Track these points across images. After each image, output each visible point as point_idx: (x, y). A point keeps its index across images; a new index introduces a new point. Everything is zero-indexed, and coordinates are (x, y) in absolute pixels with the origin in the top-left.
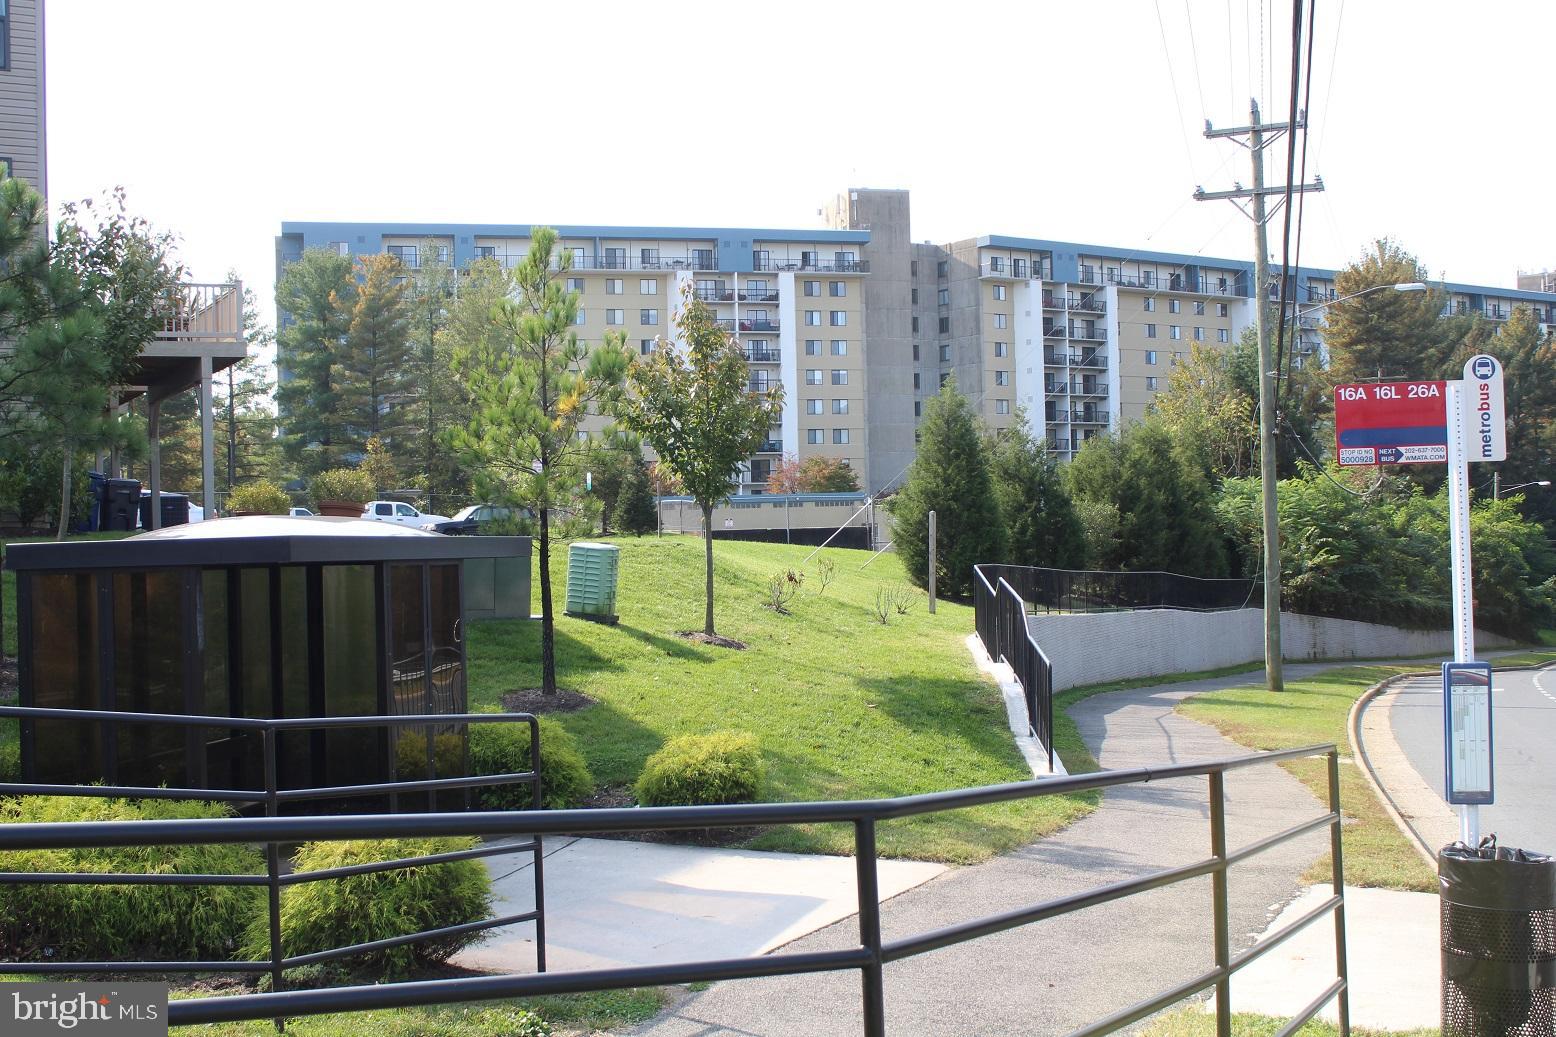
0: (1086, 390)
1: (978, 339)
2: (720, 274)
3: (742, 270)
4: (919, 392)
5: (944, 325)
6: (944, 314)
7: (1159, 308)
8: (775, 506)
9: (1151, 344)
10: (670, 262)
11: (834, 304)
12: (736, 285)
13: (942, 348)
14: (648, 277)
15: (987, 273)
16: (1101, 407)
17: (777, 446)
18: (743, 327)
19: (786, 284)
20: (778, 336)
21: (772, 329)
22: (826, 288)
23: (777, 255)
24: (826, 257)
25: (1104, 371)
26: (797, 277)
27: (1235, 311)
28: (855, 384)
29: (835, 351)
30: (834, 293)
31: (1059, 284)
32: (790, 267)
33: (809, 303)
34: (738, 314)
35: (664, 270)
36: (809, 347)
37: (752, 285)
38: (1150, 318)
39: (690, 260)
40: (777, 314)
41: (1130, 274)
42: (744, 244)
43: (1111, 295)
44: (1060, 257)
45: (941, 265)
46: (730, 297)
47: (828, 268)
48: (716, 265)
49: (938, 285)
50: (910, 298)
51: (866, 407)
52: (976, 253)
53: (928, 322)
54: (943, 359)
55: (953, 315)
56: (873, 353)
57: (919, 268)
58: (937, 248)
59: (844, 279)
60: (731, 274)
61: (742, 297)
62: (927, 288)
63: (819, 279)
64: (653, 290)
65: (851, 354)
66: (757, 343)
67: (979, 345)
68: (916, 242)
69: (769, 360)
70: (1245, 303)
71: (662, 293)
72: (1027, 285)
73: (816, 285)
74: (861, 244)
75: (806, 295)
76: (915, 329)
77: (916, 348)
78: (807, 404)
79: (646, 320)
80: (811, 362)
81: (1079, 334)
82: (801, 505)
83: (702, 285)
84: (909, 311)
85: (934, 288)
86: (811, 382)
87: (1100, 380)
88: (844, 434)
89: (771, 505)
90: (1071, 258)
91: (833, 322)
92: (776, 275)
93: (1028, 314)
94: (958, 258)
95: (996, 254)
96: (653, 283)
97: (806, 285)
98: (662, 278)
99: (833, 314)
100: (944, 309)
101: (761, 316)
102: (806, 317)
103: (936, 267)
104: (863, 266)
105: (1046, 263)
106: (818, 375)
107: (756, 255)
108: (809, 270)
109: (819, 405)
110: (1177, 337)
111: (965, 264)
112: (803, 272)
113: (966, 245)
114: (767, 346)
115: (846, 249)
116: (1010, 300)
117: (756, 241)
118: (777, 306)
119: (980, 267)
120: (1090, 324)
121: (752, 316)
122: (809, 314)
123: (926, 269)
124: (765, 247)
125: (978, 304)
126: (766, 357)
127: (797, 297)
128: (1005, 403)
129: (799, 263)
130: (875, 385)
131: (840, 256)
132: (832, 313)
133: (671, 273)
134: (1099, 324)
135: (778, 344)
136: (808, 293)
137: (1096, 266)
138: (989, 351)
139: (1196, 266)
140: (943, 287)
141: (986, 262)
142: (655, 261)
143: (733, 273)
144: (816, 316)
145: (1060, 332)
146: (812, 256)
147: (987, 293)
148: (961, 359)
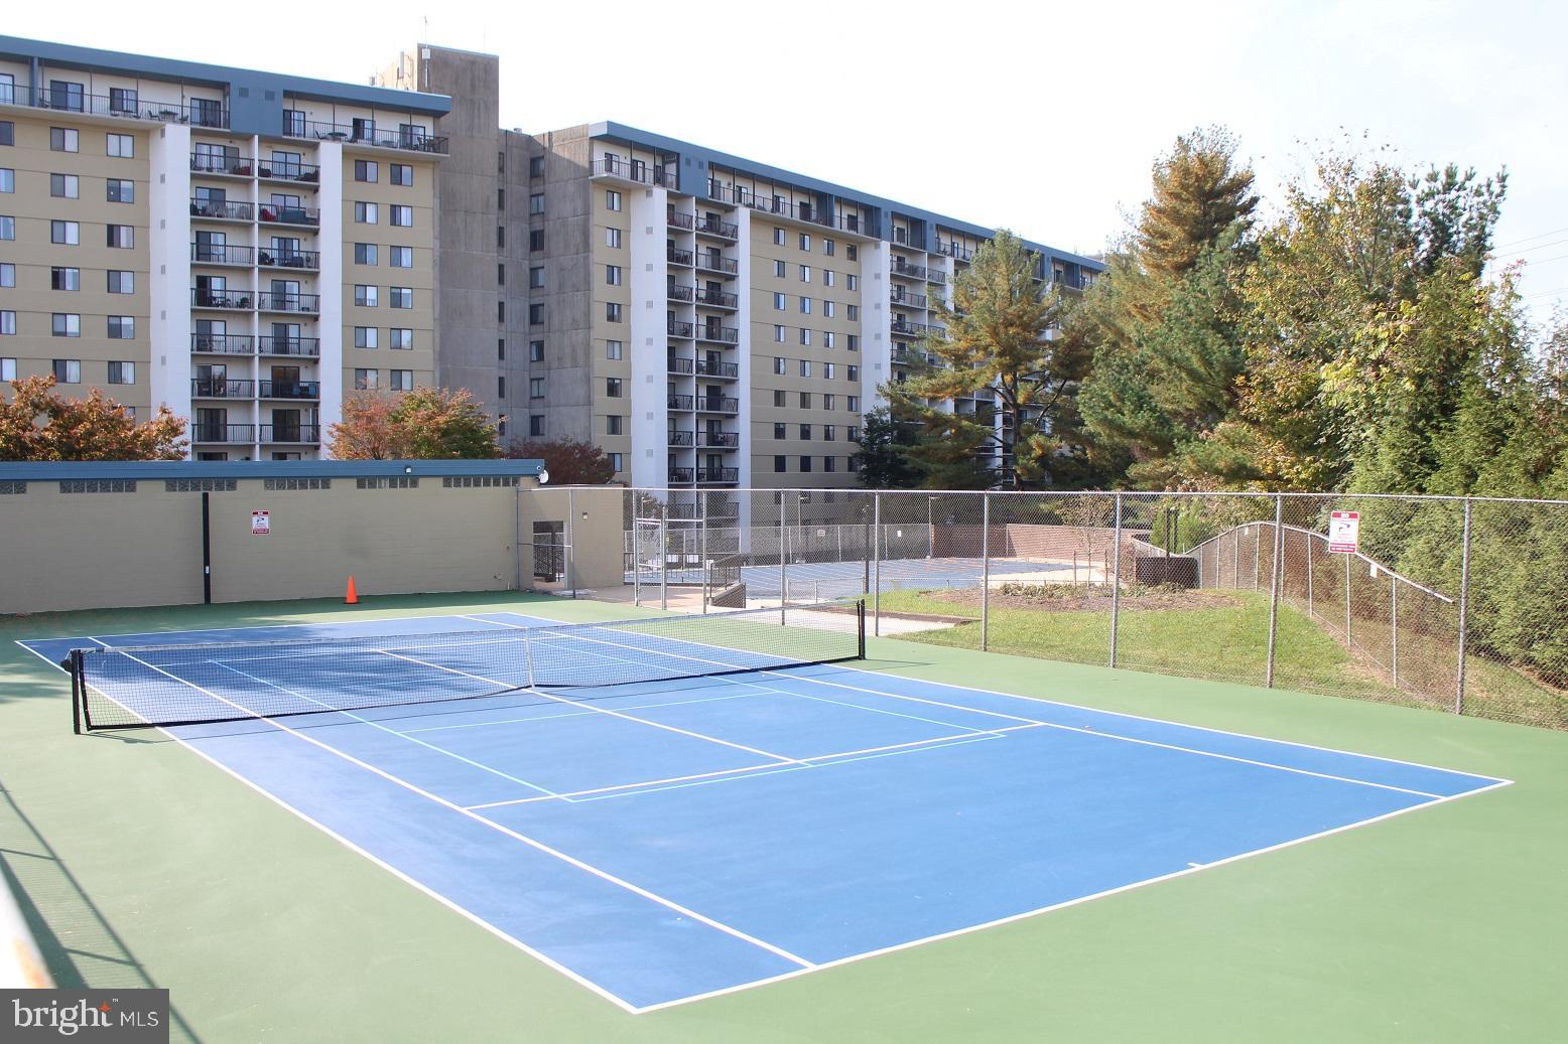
0: (710, 334)
1: (586, 258)
2: (232, 136)
3: (264, 133)
4: (503, 328)
5: (537, 241)
6: (538, 226)
7: (788, 239)
8: (361, 485)
9: (779, 285)
10: (155, 112)
11: (396, 195)
12: (256, 154)
13: (534, 270)
14: (120, 132)
15: (600, 171)
16: (727, 357)
17: (312, 391)
18: (264, 215)
19: (330, 160)
20: (316, 232)
21: (309, 224)
22: (385, 174)
23: (318, 119)
24: (387, 128)
25: (732, 313)
26: (345, 154)
27: (864, 254)
28: (422, 308)
29: (396, 261)
30: (397, 179)
31: (686, 197)
32: (335, 136)
33: (362, 191)
34: (257, 196)
35: (144, 120)
36: (359, 252)
37: (280, 157)
38: (779, 253)
39: (187, 112)
40: (315, 201)
41: (764, 195)
42: (270, 96)
43: (743, 217)
44: (688, 162)
45: (534, 162)
46: (248, 171)
47: (388, 143)
48: (227, 124)
49: (531, 187)
50: (495, 199)
51: (437, 340)
52: (586, 144)
53: (518, 235)
54: (534, 284)
55: (550, 228)
56: (448, 268)
57: (508, 163)
58: (530, 139)
59: (413, 162)
60: (248, 138)
61: (263, 173)
62: (518, 190)
63: (378, 158)
64: (127, 151)
65: (418, 268)
66: (285, 243)
67: (587, 267)
68: (505, 128)
69: (302, 266)
70: (877, 246)
71: (142, 156)
72: (649, 193)
73: (371, 168)
74: (436, 115)
75: (357, 179)
76: (501, 243)
77: (501, 267)
78: (355, 333)
79: (114, 194)
80: (362, 273)
81: (704, 263)
82: (414, 484)
83: (205, 150)
84: (493, 217)
85: (525, 191)
86: (361, 302)
87: (727, 322)
88: (406, 376)
89: (354, 482)
90: (701, 165)
91: (395, 220)
92: (314, 147)
93: (649, 231)
94: (561, 154)
95: (612, 150)
96: (127, 142)
97: (358, 166)
98: (144, 134)
99: (395, 210)
100: (537, 219)
101: (292, 202)
102: (357, 210)
103: (528, 164)
104: (437, 144)
105: (671, 169)
106: (371, 293)
107: (287, 115)
108: (362, 144)
109: (371, 335)
110: (807, 279)
111: (568, 161)
112: (355, 145)
113: (572, 135)
114: (300, 246)
115: (417, 121)
116: (625, 211)
117: (288, 94)
118: (316, 190)
119: (591, 163)
120: (716, 253)
121: (279, 201)
122: (360, 207)
123: (517, 165)
124: (300, 106)
125: (587, 213)
126: (298, 262)
127: (344, 180)
128: (617, 345)
129: (350, 132)
130: (449, 314)
131: (406, 130)
132: (393, 207)
133: (156, 128)
134: (727, 253)
135: (315, 243)
136: (361, 177)
137: (724, 180)
138: (599, 275)
139: (831, 196)
140: (536, 190)
141: (599, 157)
142: (131, 107)
143: (253, 136)
144: (370, 209)
145: (686, 259)
146: (368, 125)
147: (599, 199)
148: (561, 286)
